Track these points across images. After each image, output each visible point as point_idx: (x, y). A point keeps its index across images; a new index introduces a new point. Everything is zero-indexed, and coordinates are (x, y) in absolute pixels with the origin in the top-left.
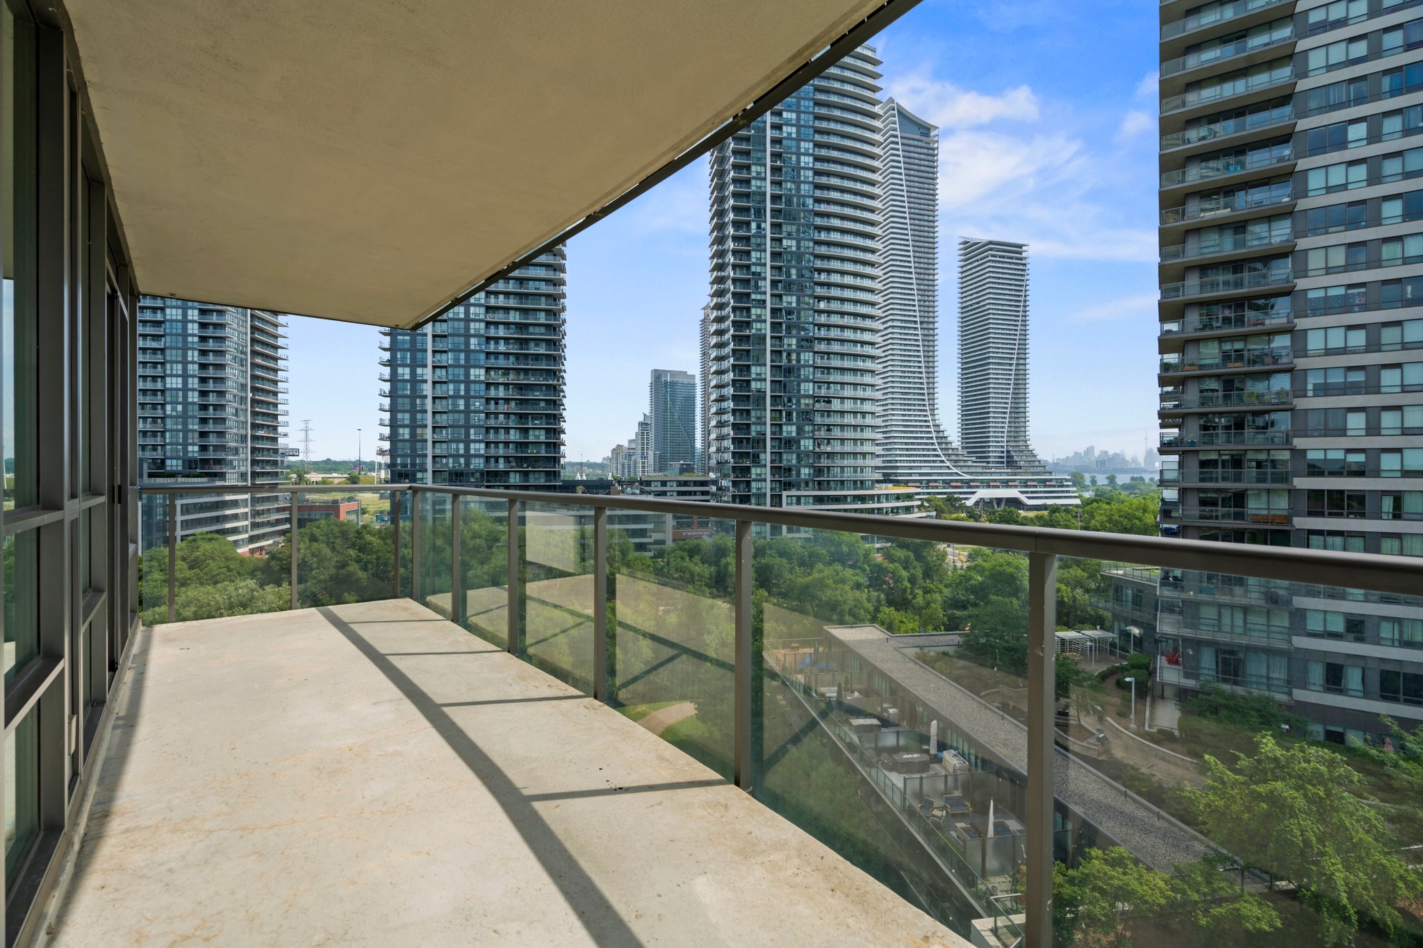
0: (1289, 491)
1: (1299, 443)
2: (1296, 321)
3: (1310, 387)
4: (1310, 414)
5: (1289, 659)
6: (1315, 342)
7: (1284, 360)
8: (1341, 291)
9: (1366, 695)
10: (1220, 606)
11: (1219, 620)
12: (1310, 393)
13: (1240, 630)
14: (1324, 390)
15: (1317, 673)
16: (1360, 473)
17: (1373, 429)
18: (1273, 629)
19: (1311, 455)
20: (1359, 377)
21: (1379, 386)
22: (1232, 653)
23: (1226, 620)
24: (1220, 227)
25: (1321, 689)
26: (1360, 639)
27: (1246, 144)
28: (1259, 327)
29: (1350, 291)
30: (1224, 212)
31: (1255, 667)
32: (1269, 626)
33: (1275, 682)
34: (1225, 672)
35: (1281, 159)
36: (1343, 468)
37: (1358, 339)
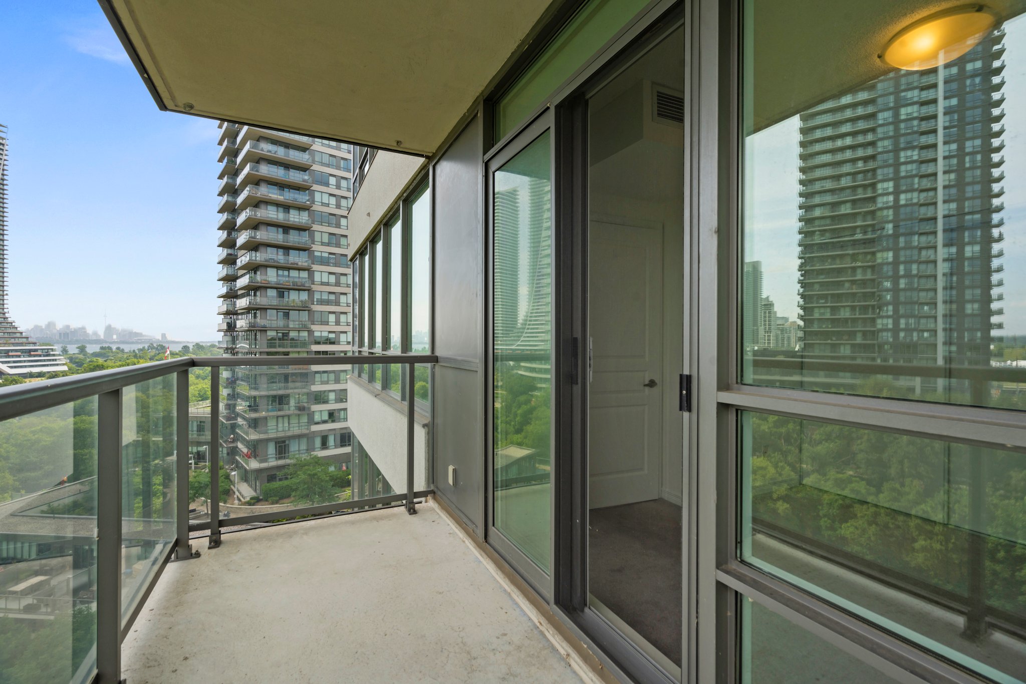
0: (307, 352)
1: (313, 327)
2: (312, 266)
3: (315, 300)
4: (315, 313)
5: (308, 439)
6: (317, 277)
7: (307, 285)
8: (326, 255)
9: (336, 447)
10: (277, 417)
11: (277, 425)
12: (315, 303)
13: (287, 429)
14: (322, 302)
15: (318, 442)
16: (333, 343)
17: (338, 323)
18: (301, 424)
19: (317, 334)
20: (332, 297)
21: (340, 303)
22: (284, 442)
23: (280, 425)
24: (277, 204)
25: (319, 449)
26: (333, 421)
27: (289, 165)
28: (295, 266)
29: (330, 256)
30: (281, 198)
31: (294, 447)
32: (299, 423)
33: (302, 452)
34: (280, 453)
35: (304, 181)
36: (327, 340)
37: (332, 279)
